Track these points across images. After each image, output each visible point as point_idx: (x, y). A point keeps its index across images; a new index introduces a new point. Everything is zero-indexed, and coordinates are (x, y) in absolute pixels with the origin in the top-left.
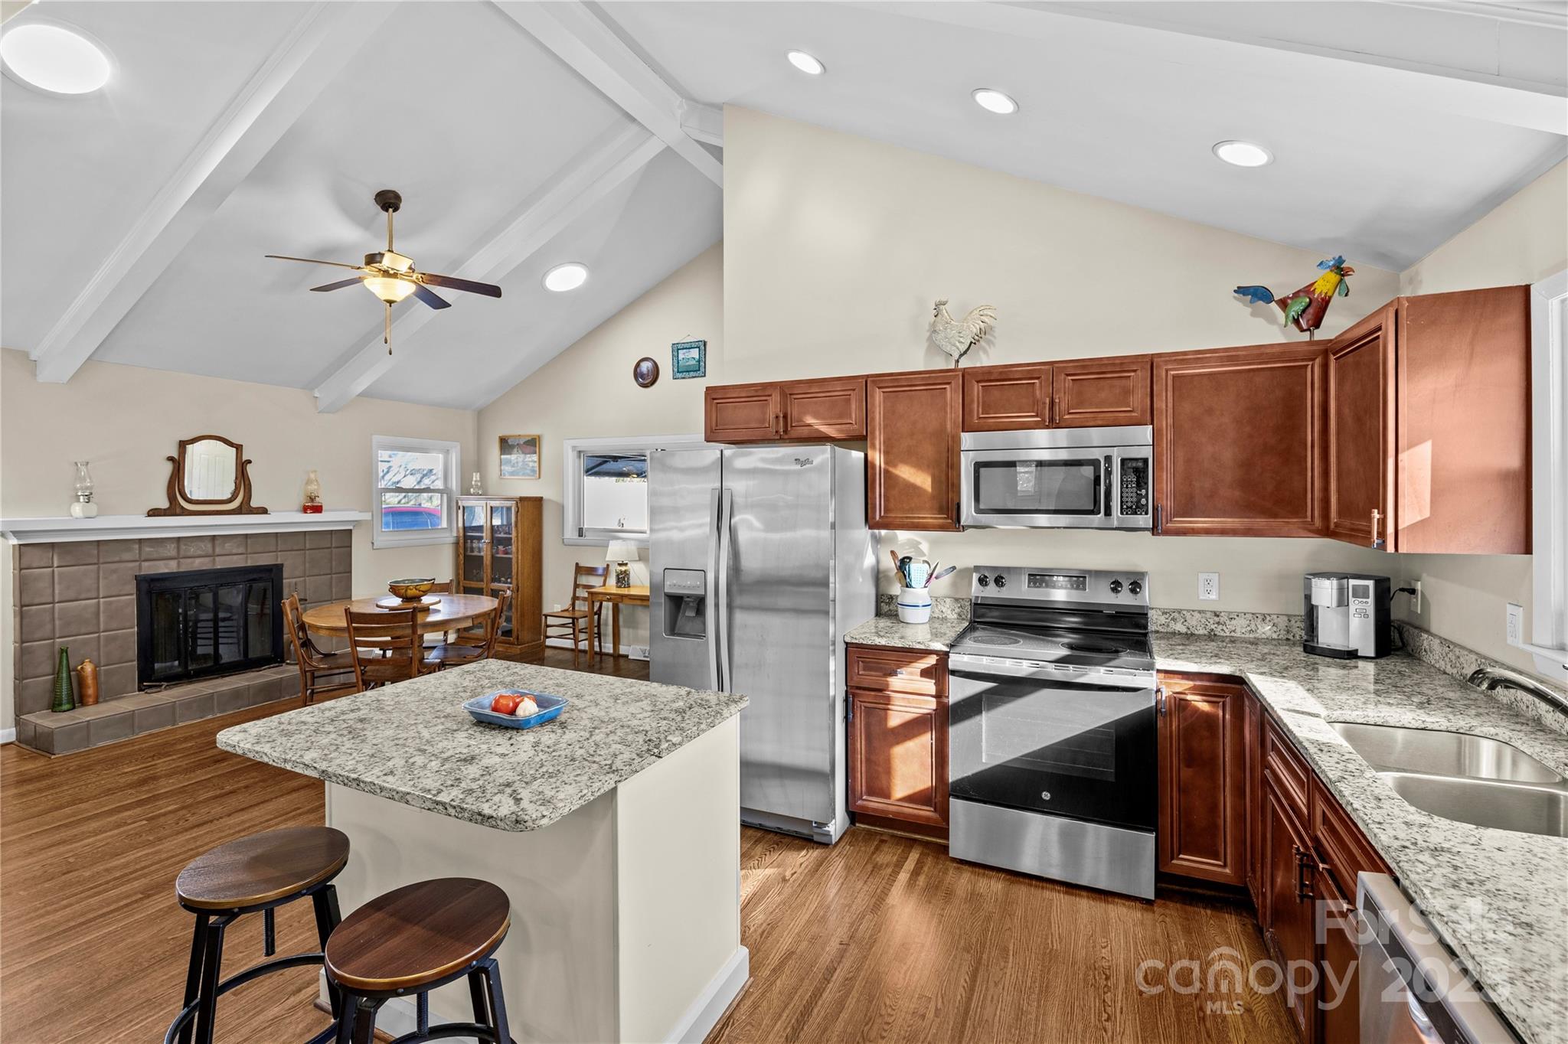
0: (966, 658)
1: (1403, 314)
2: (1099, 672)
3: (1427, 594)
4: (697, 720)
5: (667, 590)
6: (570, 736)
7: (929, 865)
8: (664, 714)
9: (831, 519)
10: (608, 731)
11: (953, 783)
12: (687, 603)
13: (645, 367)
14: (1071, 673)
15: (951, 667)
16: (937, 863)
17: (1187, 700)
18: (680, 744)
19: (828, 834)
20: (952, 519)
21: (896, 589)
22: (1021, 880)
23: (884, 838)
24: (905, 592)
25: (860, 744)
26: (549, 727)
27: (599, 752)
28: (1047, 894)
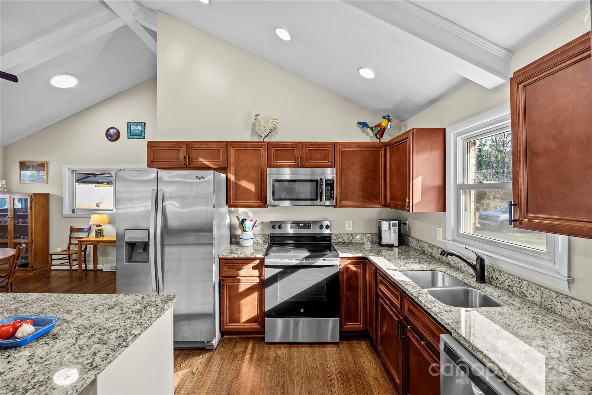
0: (271, 260)
1: (415, 133)
2: (320, 261)
3: (410, 225)
4: (149, 316)
5: (127, 240)
6: (60, 344)
7: (257, 348)
8: (129, 315)
9: (213, 203)
10: (89, 335)
11: (267, 311)
12: (138, 246)
13: (112, 132)
14: (310, 262)
15: (265, 264)
16: (260, 347)
17: (349, 267)
18: (140, 334)
19: (213, 345)
20: (263, 203)
21: (239, 232)
22: (293, 345)
23: (237, 340)
24: (243, 233)
25: (226, 302)
26: (43, 341)
27: (82, 354)
28: (304, 349)
